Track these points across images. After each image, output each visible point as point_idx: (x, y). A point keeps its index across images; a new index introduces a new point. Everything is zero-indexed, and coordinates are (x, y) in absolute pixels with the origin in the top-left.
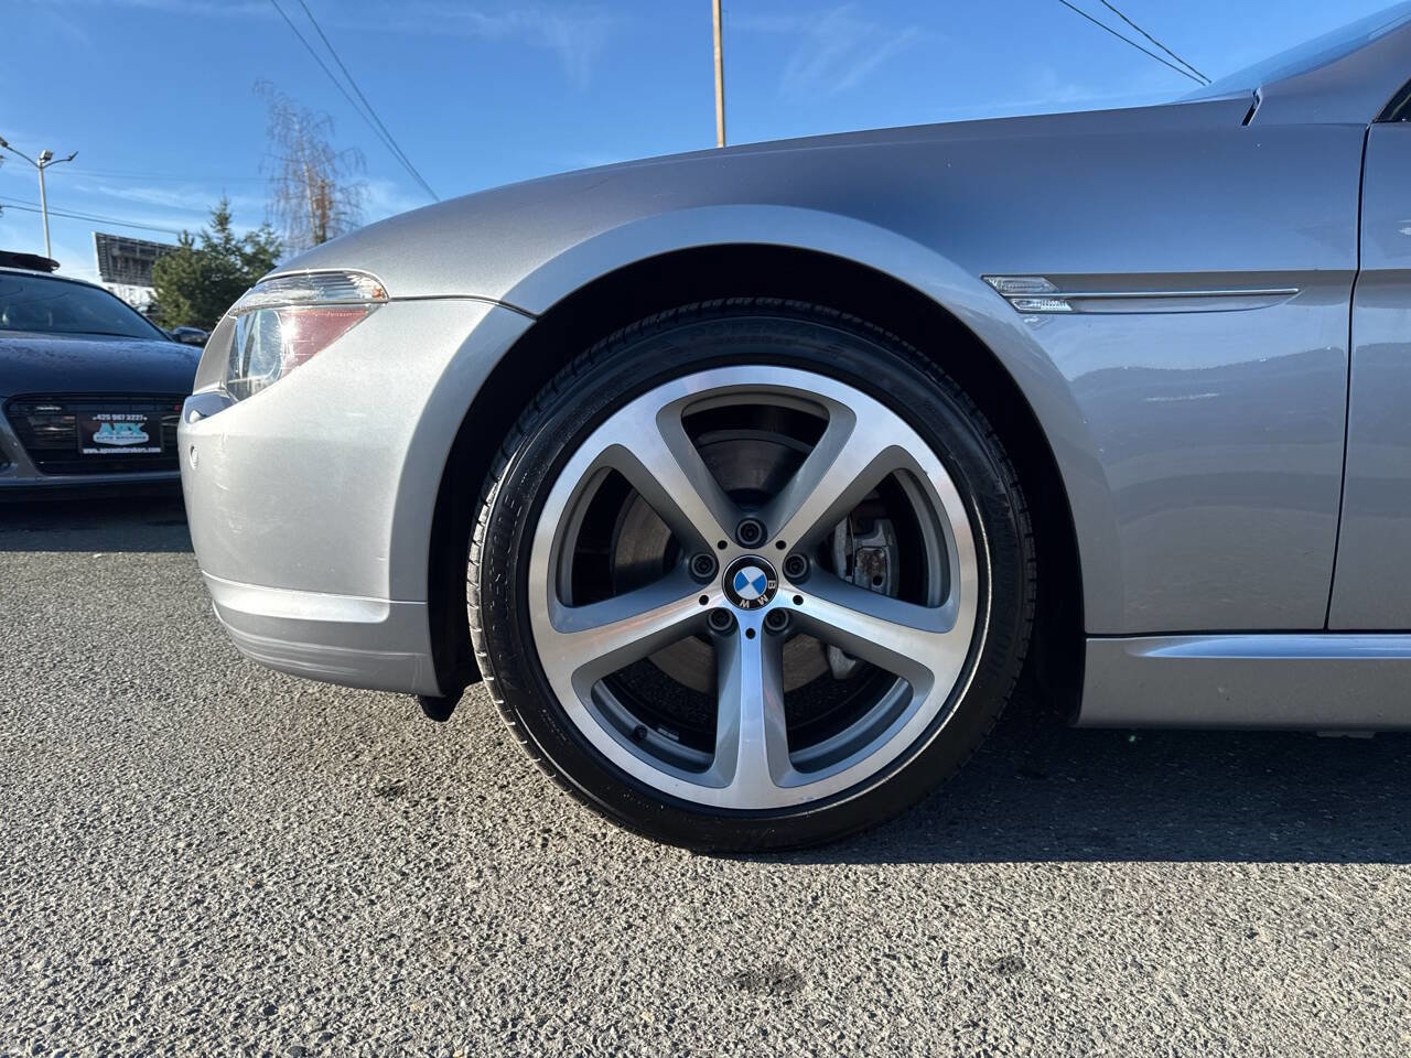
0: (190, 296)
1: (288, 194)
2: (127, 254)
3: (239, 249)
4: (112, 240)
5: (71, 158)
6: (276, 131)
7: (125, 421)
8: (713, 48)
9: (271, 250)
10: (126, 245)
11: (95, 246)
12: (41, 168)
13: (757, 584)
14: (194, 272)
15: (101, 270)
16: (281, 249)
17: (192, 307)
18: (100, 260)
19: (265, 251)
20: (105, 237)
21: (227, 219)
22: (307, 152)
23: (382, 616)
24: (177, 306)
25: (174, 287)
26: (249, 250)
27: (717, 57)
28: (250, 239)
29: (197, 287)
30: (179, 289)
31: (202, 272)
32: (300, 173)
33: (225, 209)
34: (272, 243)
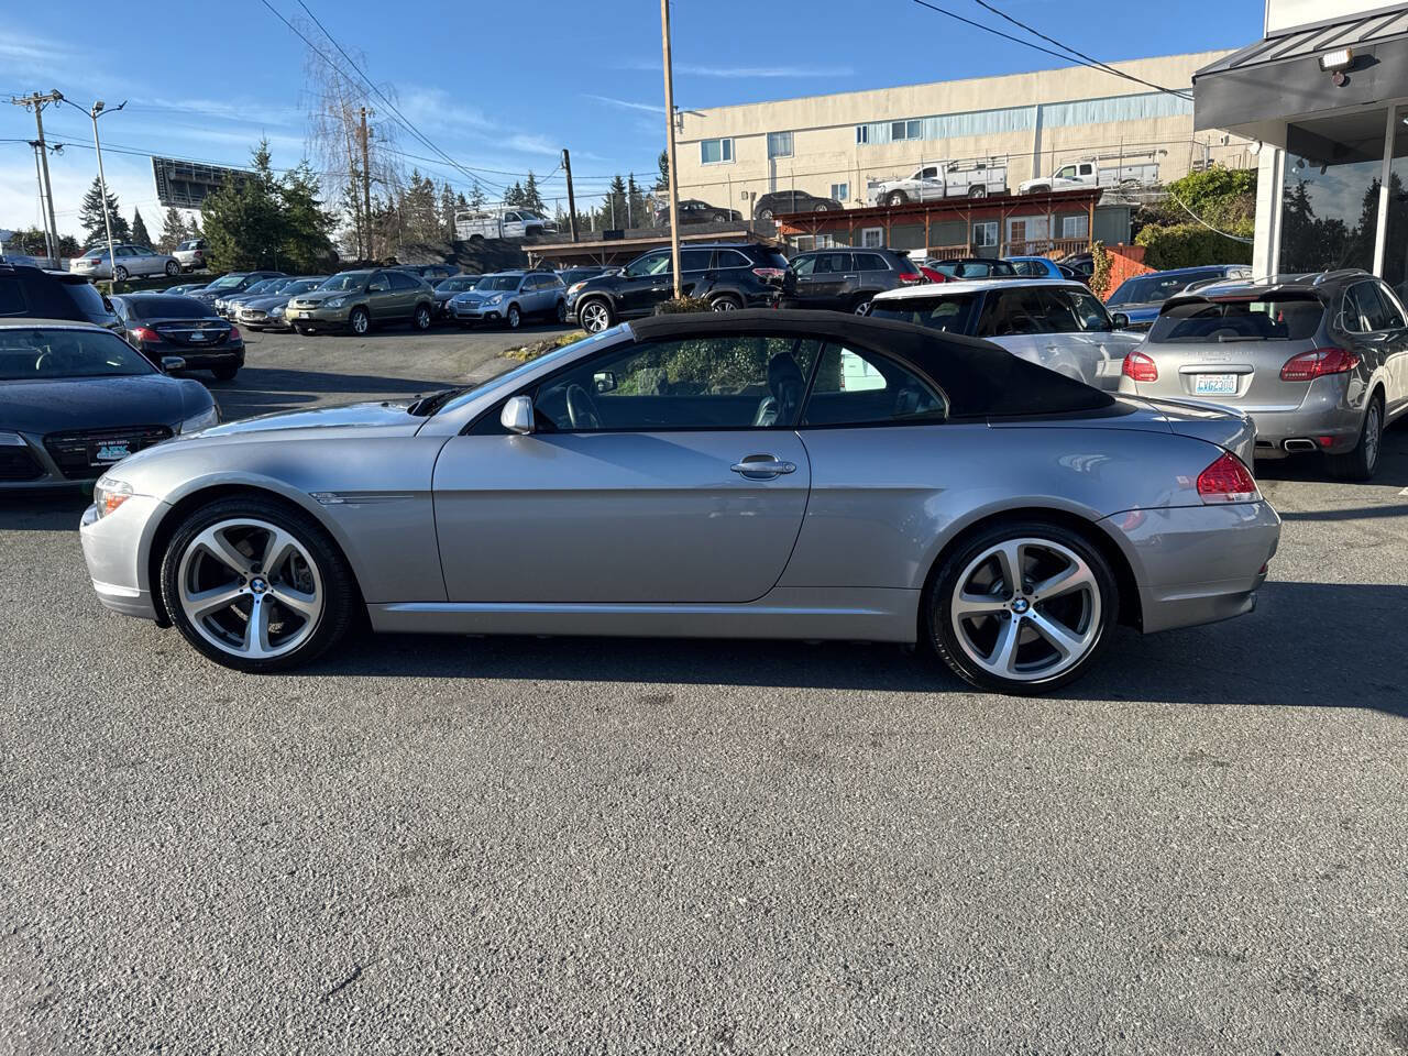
0: (235, 233)
1: (326, 130)
2: (183, 178)
3: (279, 187)
4: (168, 164)
5: (121, 107)
6: (313, 68)
7: (116, 445)
8: (662, 38)
9: (310, 186)
10: (182, 168)
11: (153, 170)
12: (94, 117)
13: (261, 585)
14: (239, 210)
15: (159, 194)
16: (319, 185)
17: (237, 243)
18: (158, 184)
19: (303, 187)
20: (162, 161)
21: (267, 158)
22: (342, 88)
23: (137, 595)
24: (224, 243)
25: (221, 225)
26: (289, 186)
27: (665, 46)
28: (291, 175)
29: (242, 224)
30: (225, 227)
31: (246, 211)
32: (335, 109)
33: (264, 149)
34: (311, 179)
